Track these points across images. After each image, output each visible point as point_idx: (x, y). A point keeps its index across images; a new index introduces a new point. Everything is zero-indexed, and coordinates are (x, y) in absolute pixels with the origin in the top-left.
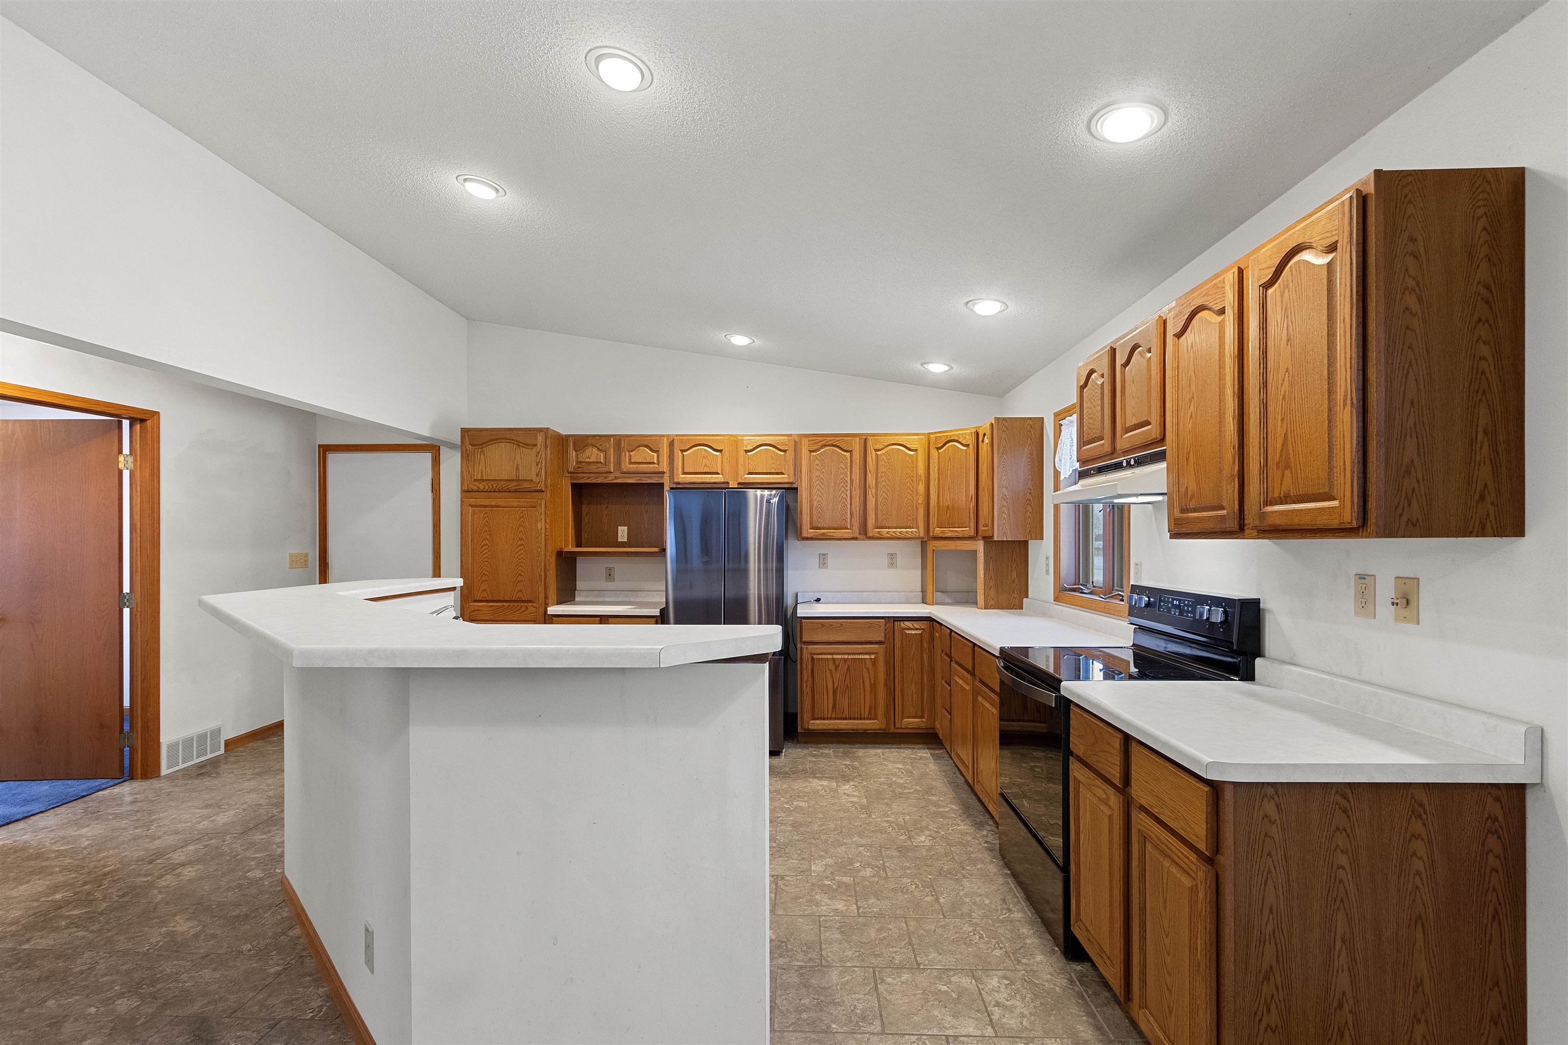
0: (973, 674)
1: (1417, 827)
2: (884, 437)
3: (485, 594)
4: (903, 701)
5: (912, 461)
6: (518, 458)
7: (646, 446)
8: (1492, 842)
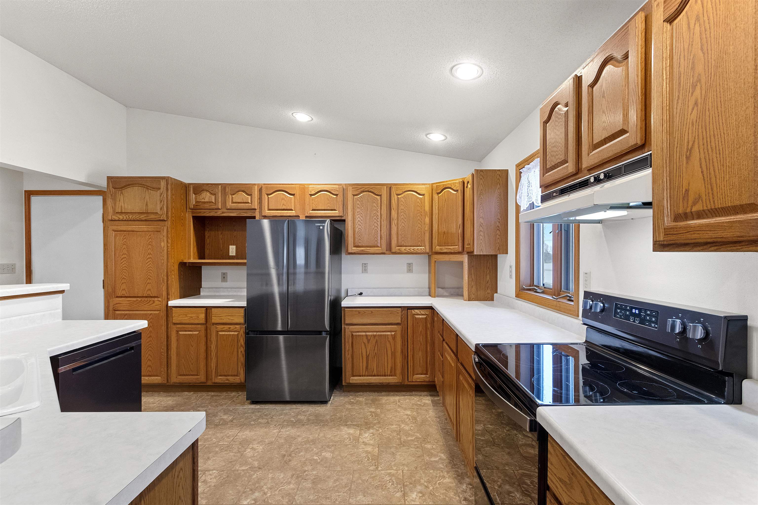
0: (456, 356)
2: (402, 186)
3: (124, 292)
4: (413, 362)
5: (421, 202)
6: (147, 197)
7: (243, 191)
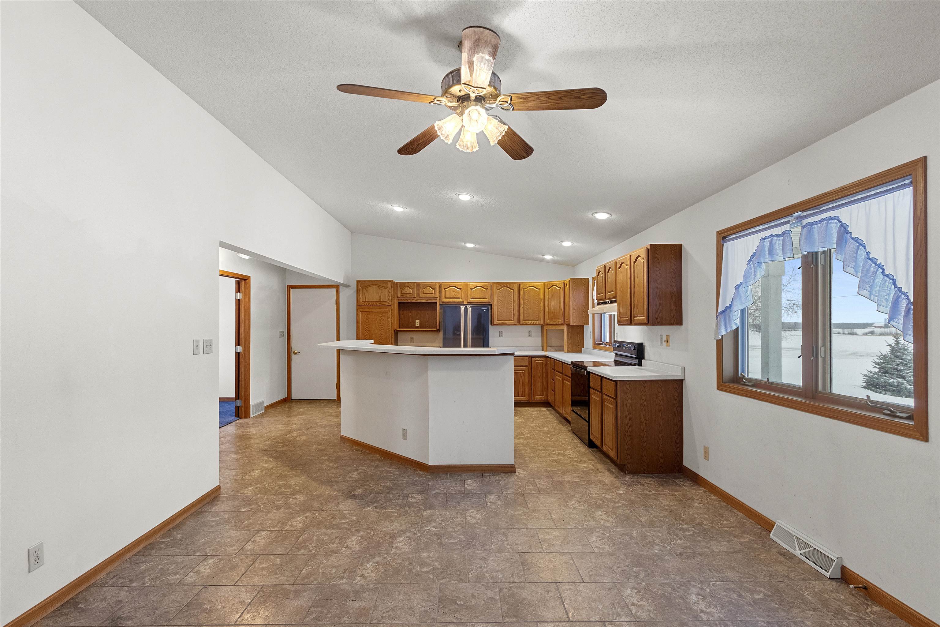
0: (562, 373)
1: (660, 390)
2: (527, 284)
4: (535, 389)
5: (538, 293)
6: (380, 292)
7: (430, 287)
8: (676, 393)
